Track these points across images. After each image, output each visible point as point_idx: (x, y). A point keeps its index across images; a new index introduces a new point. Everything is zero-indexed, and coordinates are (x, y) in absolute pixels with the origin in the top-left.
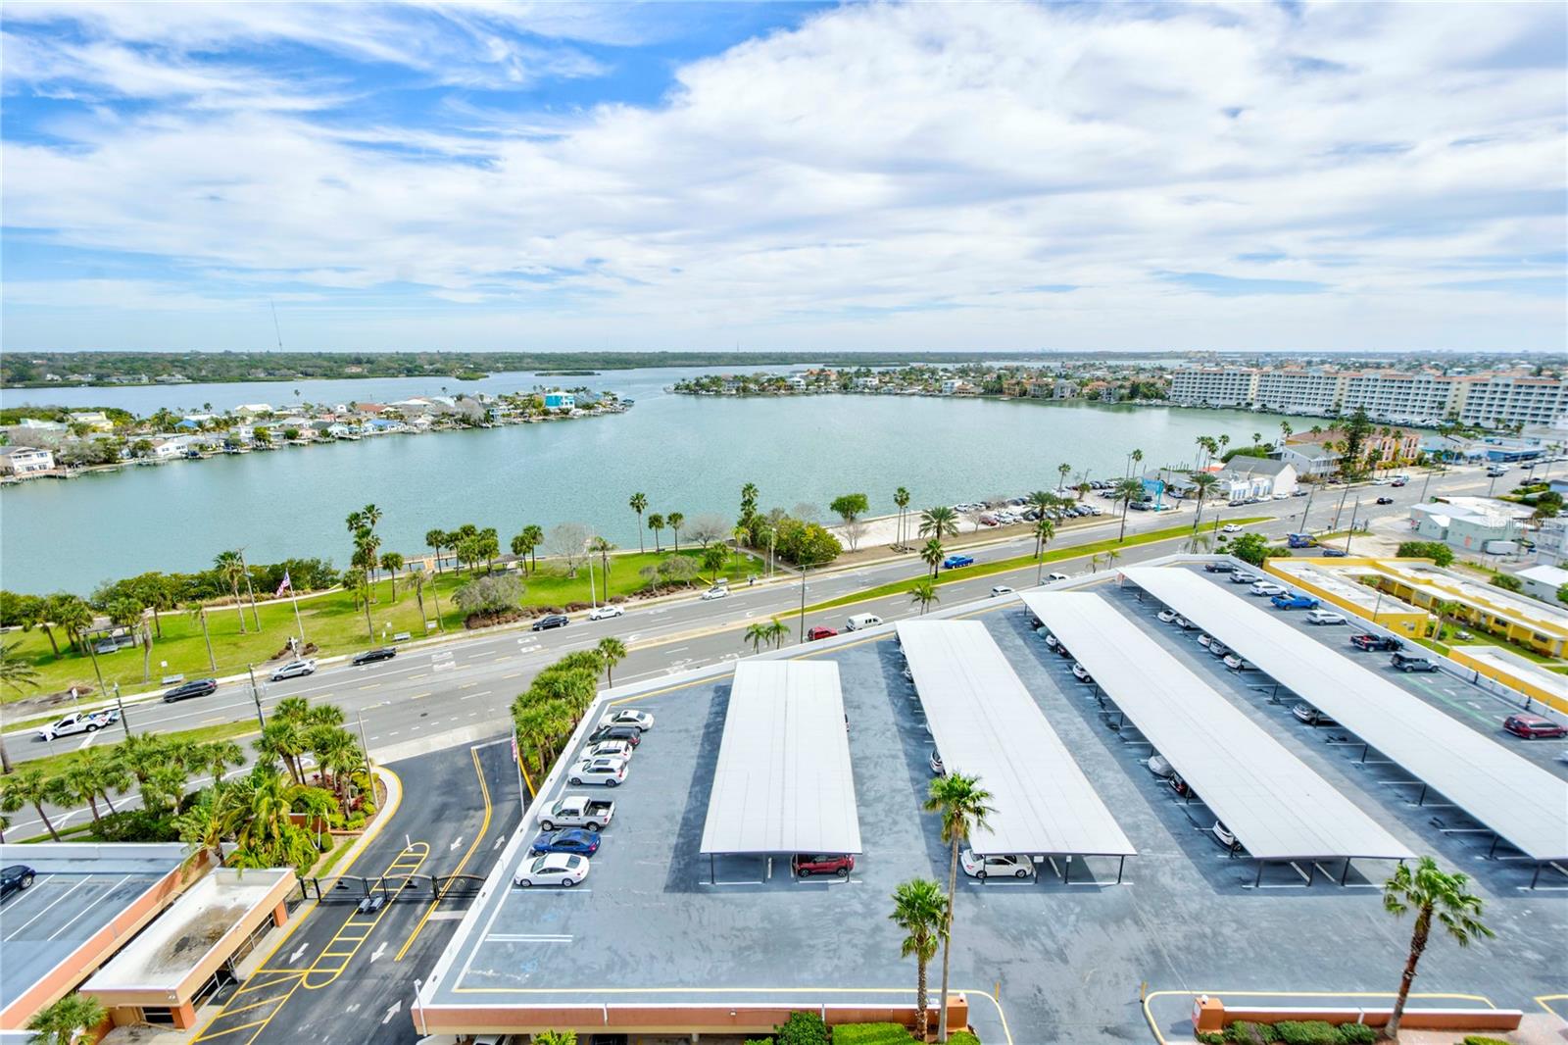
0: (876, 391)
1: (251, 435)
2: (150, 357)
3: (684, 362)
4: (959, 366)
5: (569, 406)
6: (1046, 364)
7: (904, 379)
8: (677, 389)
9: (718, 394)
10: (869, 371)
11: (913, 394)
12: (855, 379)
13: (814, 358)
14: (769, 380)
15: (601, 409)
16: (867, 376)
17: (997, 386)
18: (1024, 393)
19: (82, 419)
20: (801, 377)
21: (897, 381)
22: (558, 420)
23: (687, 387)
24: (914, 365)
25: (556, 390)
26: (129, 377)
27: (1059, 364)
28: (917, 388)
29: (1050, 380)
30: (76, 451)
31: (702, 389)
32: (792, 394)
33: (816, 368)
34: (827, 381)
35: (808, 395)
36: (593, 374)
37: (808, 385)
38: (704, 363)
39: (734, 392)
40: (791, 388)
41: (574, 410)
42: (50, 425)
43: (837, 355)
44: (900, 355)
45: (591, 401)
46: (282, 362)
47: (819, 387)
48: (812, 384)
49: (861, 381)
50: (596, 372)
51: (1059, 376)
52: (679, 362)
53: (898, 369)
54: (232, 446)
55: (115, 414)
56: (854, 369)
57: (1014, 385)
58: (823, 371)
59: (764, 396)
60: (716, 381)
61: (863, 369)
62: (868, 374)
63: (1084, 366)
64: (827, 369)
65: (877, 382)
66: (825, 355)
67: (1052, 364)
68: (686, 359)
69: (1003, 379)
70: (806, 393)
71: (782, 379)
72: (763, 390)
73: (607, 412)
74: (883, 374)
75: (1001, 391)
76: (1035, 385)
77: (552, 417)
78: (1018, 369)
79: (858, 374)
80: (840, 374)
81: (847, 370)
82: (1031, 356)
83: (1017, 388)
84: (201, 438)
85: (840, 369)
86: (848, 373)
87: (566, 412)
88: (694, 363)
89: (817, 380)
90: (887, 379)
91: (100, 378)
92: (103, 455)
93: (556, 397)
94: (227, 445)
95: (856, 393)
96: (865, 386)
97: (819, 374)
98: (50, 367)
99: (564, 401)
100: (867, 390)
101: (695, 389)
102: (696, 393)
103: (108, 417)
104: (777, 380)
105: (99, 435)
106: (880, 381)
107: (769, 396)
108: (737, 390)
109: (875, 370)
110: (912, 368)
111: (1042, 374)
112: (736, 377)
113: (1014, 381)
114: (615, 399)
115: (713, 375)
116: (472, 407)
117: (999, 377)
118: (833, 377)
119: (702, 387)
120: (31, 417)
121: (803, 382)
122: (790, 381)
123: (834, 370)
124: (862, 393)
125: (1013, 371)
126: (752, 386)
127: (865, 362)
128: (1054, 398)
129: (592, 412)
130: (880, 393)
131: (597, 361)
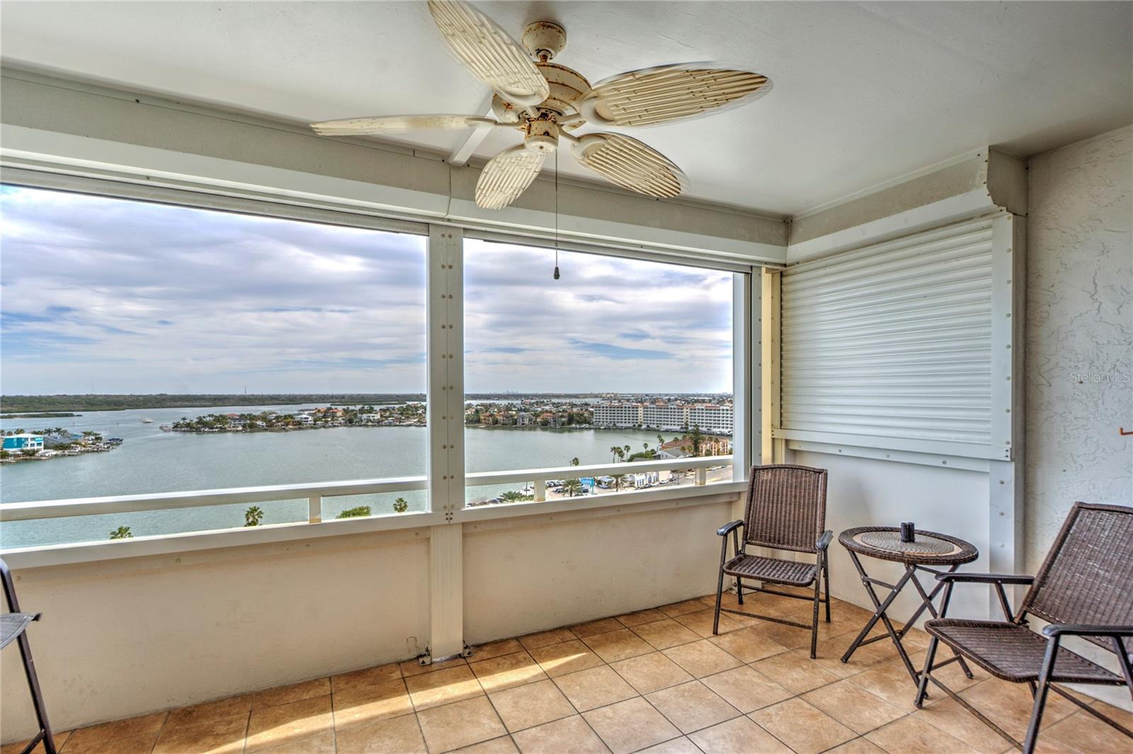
0: (378, 423)
3: (186, 403)
5: (36, 448)
6: (510, 402)
7: (402, 414)
8: (175, 427)
9: (223, 430)
10: (372, 408)
11: (410, 425)
12: (359, 415)
13: (322, 399)
14: (277, 418)
15: (79, 449)
16: (370, 412)
17: (476, 418)
18: (496, 422)
20: (309, 414)
21: (396, 416)
22: (18, 462)
23: (188, 425)
24: (410, 403)
25: (21, 431)
27: (519, 402)
28: (413, 421)
29: (514, 413)
31: (205, 427)
32: (300, 429)
33: (323, 406)
34: (333, 417)
35: (316, 428)
36: (72, 415)
37: (315, 421)
38: (207, 403)
39: (240, 428)
40: (299, 423)
41: (43, 451)
43: (343, 397)
45: (66, 441)
47: (327, 422)
48: (320, 420)
49: (365, 416)
50: (75, 413)
51: (520, 410)
52: (178, 404)
53: (397, 406)
56: (358, 407)
57: (488, 416)
58: (330, 409)
59: (271, 431)
60: (221, 419)
61: (366, 407)
62: (371, 411)
63: (537, 403)
64: (333, 407)
65: (379, 417)
66: (332, 397)
67: (515, 402)
68: (188, 401)
69: (480, 413)
70: (314, 427)
71: (291, 416)
72: (272, 425)
73: (88, 452)
74: (384, 411)
75: (479, 421)
76: (503, 416)
77: (10, 459)
78: (490, 405)
79: (362, 411)
80: (346, 411)
81: (351, 408)
82: (500, 397)
83: (491, 419)
85: (345, 407)
86: (353, 411)
87: (33, 453)
88: (195, 403)
89: (324, 416)
90: (388, 414)
93: (18, 439)
95: (360, 426)
96: (369, 420)
97: (326, 412)
99: (30, 442)
100: (370, 424)
101: (199, 427)
102: (198, 431)
104: (286, 417)
106: (381, 416)
107: (277, 431)
108: (244, 426)
109: (377, 408)
110: (409, 406)
111: (508, 408)
112: (242, 415)
113: (488, 414)
114: (98, 439)
115: (217, 414)
117: (477, 411)
118: (339, 414)
119: (205, 424)
121: (310, 419)
122: (298, 418)
123: (340, 408)
124: (366, 426)
125: (487, 407)
126: (259, 423)
127: (368, 401)
128: (518, 425)
129: (66, 452)
130: (382, 426)
131: (79, 403)
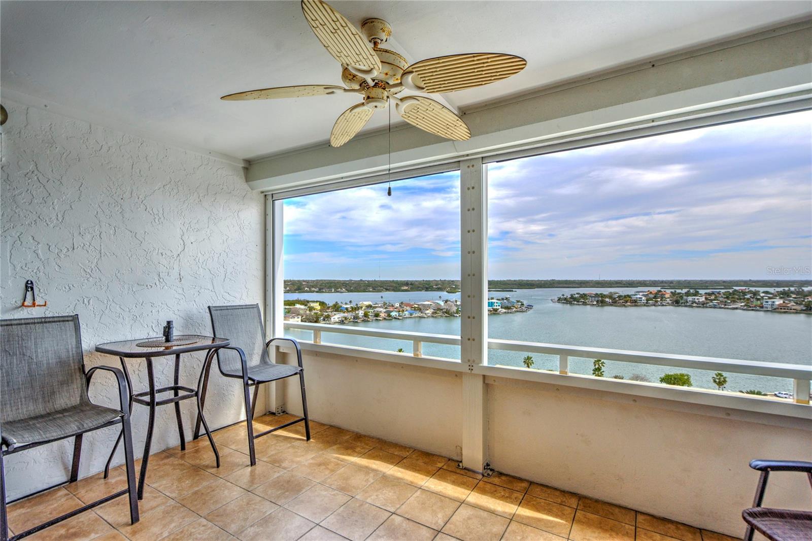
1: (363, 314)
2: (336, 282)
4: (781, 289)
19: (312, 305)
26: (329, 290)
30: (308, 317)
42: (303, 307)
44: (724, 282)
46: (379, 284)
54: (356, 317)
55: (322, 304)
84: (346, 314)
91: (320, 290)
92: (315, 319)
94: (354, 318)
98: (307, 285)
103: (320, 305)
105: (316, 311)
116: (451, 306)
120: (298, 304)
